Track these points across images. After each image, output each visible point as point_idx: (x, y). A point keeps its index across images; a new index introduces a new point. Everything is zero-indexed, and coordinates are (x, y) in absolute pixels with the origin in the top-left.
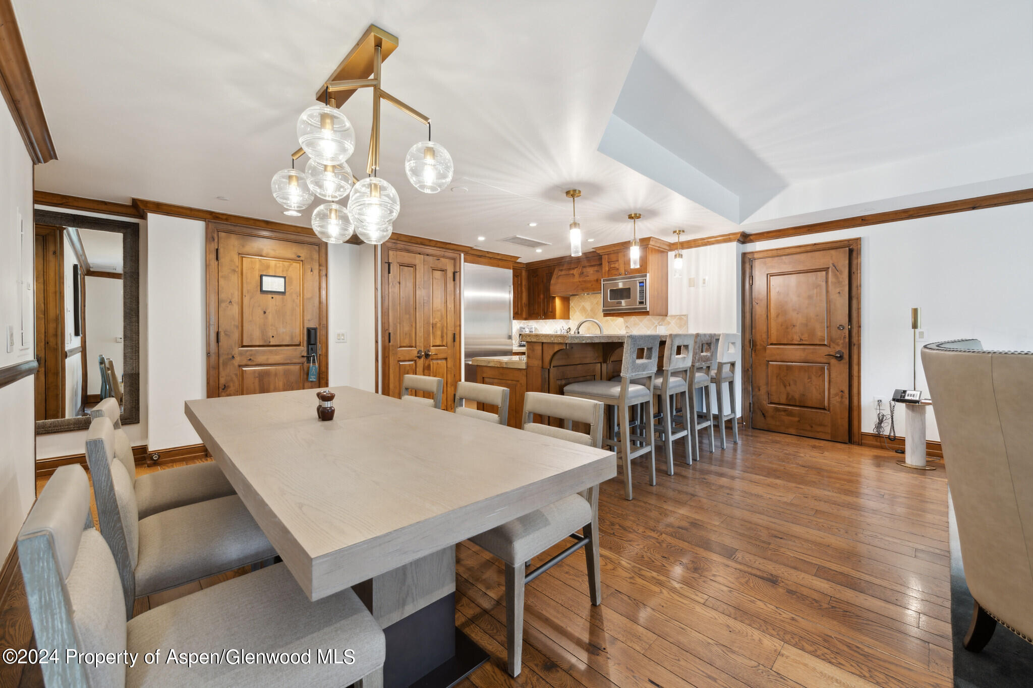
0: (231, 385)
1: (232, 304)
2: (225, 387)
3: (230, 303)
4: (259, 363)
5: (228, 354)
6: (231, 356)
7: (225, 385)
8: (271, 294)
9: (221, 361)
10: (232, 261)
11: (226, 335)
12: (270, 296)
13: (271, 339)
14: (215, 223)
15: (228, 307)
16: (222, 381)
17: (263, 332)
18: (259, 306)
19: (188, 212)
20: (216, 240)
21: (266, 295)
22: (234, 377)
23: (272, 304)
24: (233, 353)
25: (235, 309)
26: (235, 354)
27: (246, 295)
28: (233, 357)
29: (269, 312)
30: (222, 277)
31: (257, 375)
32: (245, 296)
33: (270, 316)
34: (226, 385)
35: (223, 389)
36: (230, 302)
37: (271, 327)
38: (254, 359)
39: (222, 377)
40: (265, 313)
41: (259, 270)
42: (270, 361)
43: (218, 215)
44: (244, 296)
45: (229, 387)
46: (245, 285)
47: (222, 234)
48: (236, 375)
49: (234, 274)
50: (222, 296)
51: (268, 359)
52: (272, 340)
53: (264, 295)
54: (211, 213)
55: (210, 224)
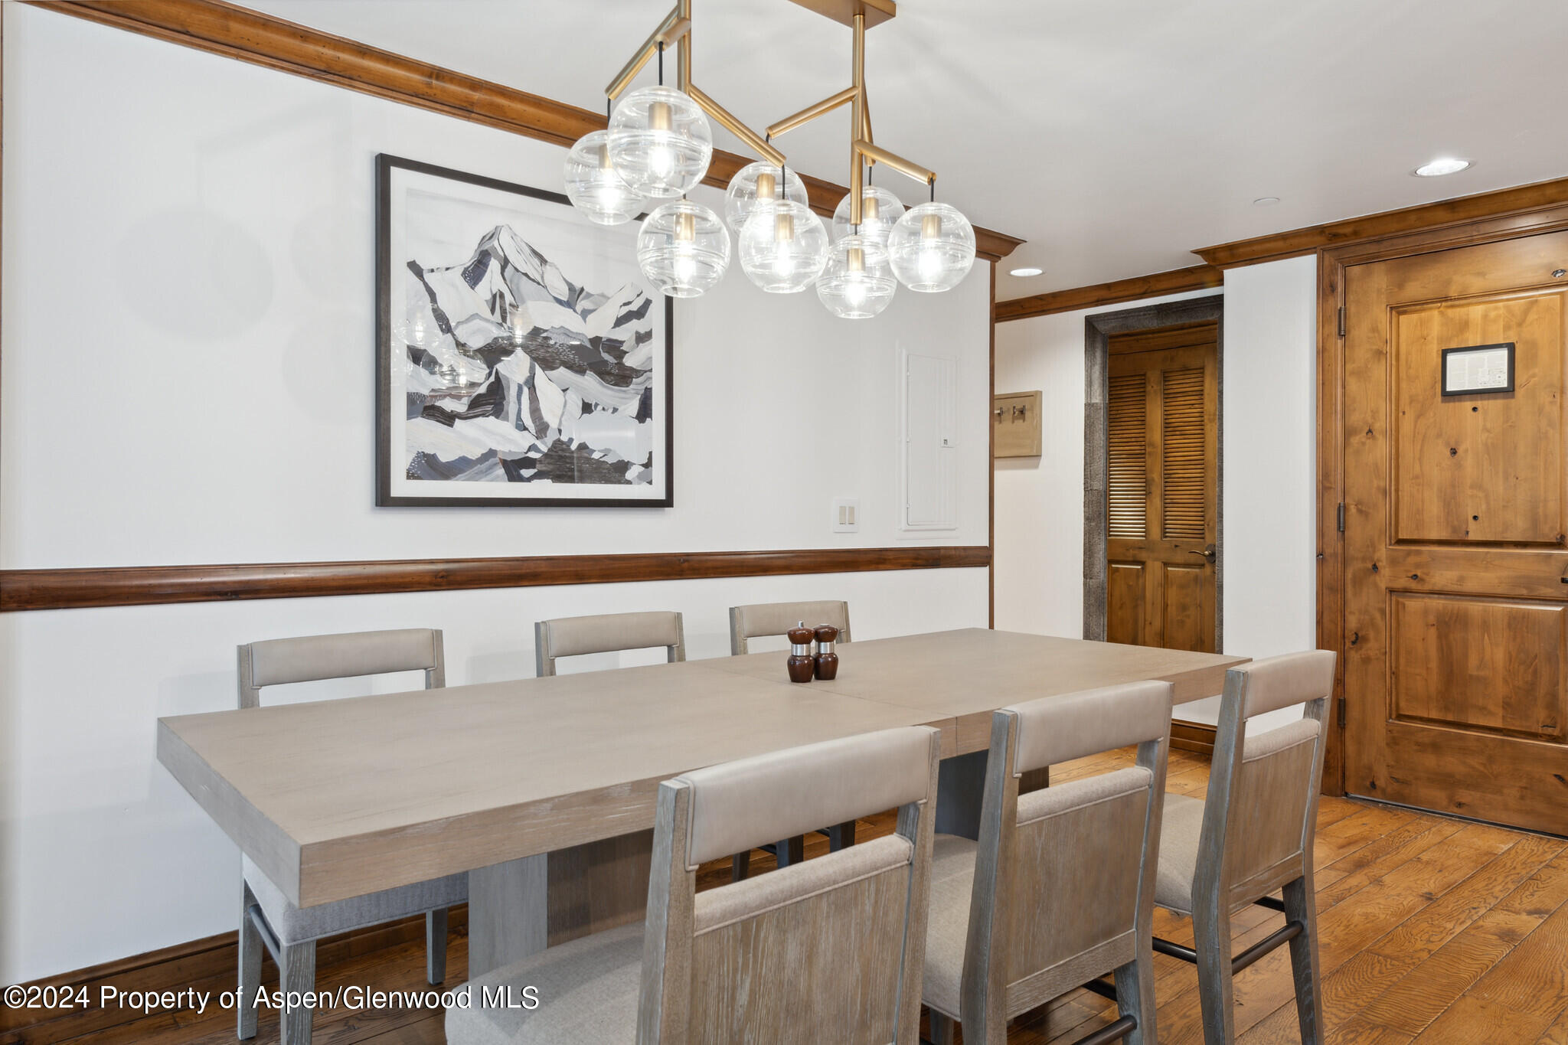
0: (1372, 635)
1: (1374, 438)
2: (1357, 638)
3: (1370, 434)
4: (1437, 588)
5: (1364, 559)
6: (1370, 565)
7: (1356, 634)
8: (1471, 400)
9: (1349, 575)
10: (1375, 330)
11: (1360, 511)
12: (1468, 405)
13: (1472, 524)
14: (1337, 249)
15: (1364, 444)
16: (1353, 622)
17: (1450, 501)
18: (1439, 435)
19: (1280, 244)
20: (1340, 288)
21: (1457, 404)
22: (1378, 616)
23: (1472, 424)
24: (1376, 556)
25: (1381, 449)
26: (1379, 560)
27: (1407, 410)
28: (1375, 567)
29: (1466, 451)
30: (1352, 373)
31: (1432, 619)
32: (1404, 413)
33: (1469, 462)
34: (1360, 635)
35: (1354, 643)
36: (1370, 431)
37: (1469, 492)
38: (1424, 577)
39: (1350, 613)
40: (1454, 452)
41: (1441, 340)
42: (1471, 586)
43: (1335, 231)
44: (1401, 414)
45: (1365, 639)
46: (1404, 385)
47: (1356, 270)
48: (1383, 612)
49: (1379, 360)
50: (1355, 419)
51: (1461, 579)
52: (1472, 526)
53: (1451, 405)
54: (1320, 230)
55: (1327, 256)
